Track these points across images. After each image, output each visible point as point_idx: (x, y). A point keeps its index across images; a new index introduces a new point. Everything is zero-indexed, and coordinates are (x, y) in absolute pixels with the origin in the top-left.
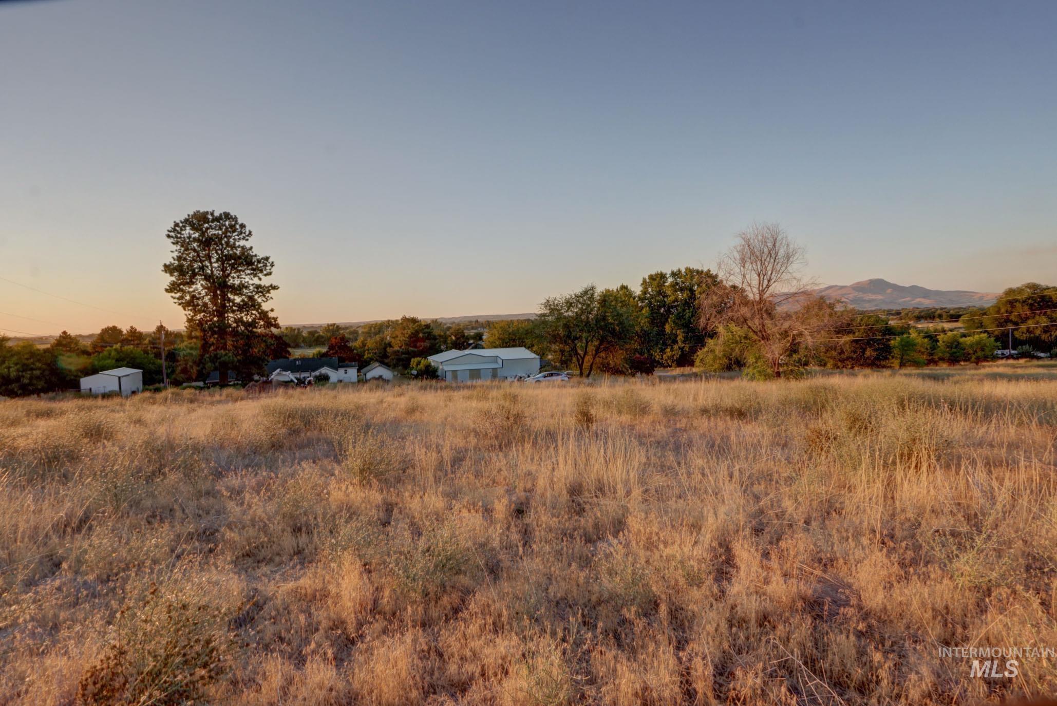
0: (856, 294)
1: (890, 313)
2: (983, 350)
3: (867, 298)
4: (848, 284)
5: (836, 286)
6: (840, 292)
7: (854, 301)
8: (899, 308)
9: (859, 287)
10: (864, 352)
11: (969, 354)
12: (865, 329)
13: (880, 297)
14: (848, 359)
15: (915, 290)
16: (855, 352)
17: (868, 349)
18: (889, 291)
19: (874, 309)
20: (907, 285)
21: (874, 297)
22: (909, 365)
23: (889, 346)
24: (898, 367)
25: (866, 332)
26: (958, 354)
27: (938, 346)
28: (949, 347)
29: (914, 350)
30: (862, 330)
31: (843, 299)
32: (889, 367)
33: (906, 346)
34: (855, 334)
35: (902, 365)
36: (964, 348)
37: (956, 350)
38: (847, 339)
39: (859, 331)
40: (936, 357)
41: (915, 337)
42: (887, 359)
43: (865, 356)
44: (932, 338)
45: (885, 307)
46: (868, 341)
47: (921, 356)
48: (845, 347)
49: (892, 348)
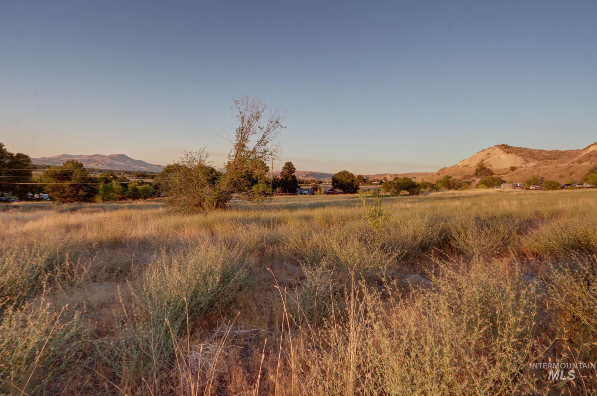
0: (111, 161)
1: (129, 173)
2: (147, 193)
3: (117, 164)
4: (107, 155)
5: (100, 155)
6: (102, 159)
7: (109, 165)
8: (131, 170)
9: (112, 157)
11: (141, 194)
13: (123, 164)
15: (140, 163)
16: (72, 192)
17: (81, 191)
18: (128, 161)
19: (119, 170)
20: (137, 159)
21: (120, 163)
22: (108, 200)
23: (95, 189)
24: (102, 202)
25: (80, 180)
26: (137, 194)
27: (128, 190)
28: (133, 191)
29: (113, 192)
30: (77, 179)
31: (103, 163)
32: (95, 202)
33: (107, 190)
34: (73, 181)
35: (104, 200)
36: (139, 192)
37: (136, 192)
38: (67, 184)
39: (75, 179)
40: (125, 196)
41: (115, 184)
42: (94, 197)
43: (79, 195)
44: (125, 186)
45: (126, 169)
46: (81, 186)
47: (116, 195)
48: (66, 189)
49: (98, 190)
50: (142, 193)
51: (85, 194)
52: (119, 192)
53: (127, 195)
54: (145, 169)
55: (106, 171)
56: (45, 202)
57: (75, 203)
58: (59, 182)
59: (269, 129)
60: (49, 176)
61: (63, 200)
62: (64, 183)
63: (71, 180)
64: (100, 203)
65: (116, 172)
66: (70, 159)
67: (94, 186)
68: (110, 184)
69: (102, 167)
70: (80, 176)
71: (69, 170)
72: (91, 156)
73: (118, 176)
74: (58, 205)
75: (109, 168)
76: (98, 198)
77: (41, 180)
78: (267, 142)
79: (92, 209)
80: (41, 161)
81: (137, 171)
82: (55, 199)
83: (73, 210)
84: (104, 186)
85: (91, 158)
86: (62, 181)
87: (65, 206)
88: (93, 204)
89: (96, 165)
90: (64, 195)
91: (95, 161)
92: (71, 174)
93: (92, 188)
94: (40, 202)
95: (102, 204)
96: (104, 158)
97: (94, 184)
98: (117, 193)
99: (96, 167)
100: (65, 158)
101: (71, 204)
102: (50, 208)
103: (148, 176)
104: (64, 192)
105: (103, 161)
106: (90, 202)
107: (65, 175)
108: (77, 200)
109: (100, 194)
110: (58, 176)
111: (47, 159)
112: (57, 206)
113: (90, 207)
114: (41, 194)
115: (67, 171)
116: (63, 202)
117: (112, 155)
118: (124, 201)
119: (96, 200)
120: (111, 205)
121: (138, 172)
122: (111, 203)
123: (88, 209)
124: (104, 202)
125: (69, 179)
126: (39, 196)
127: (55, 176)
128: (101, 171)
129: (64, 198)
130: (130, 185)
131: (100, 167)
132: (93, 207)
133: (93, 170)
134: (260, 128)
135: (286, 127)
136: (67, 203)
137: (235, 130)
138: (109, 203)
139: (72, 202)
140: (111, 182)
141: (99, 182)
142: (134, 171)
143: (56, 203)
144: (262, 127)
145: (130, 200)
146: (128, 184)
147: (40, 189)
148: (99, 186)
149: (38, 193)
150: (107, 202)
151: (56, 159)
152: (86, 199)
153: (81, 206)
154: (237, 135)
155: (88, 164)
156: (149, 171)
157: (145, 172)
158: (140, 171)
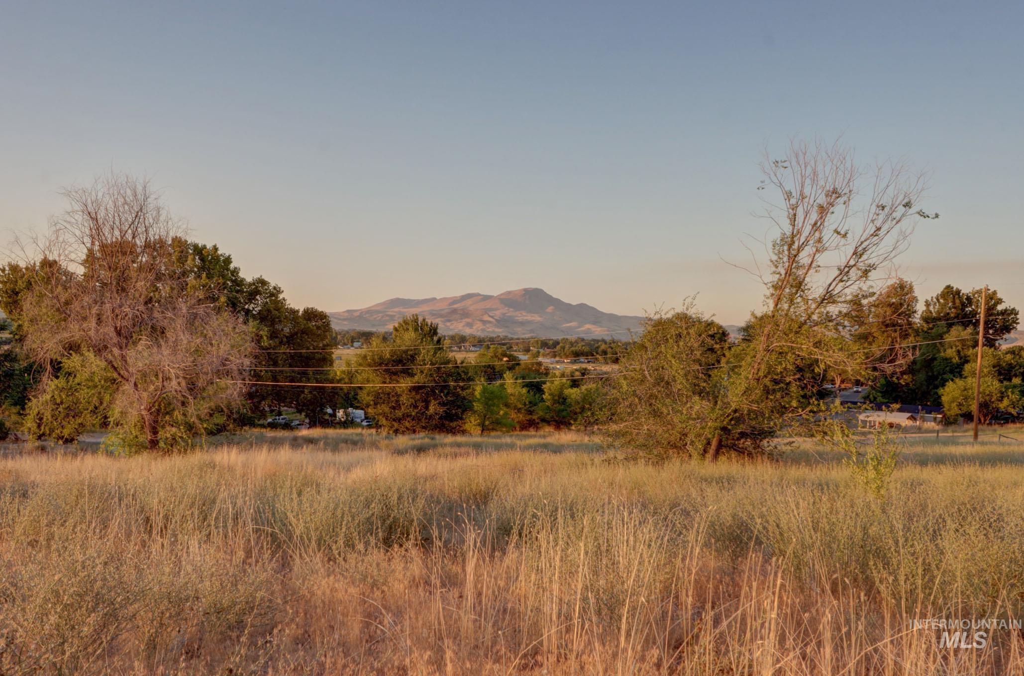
0: (505, 310)
1: (551, 346)
3: (520, 319)
4: (495, 293)
5: (478, 295)
6: (482, 305)
7: (501, 322)
8: (559, 337)
9: (509, 300)
10: (427, 408)
11: (576, 413)
12: (430, 370)
13: (537, 318)
14: (406, 416)
15: (584, 312)
16: (416, 407)
17: (433, 402)
18: (550, 309)
20: (574, 303)
21: (529, 317)
22: (493, 429)
23: (464, 398)
24: (480, 432)
25: (431, 375)
26: (564, 413)
27: (543, 400)
28: (555, 402)
29: (507, 405)
30: (425, 372)
31: (486, 318)
32: (464, 432)
33: (491, 399)
34: (416, 378)
35: (484, 429)
36: (570, 405)
37: (562, 407)
38: (404, 384)
39: (422, 372)
40: (535, 417)
41: (511, 384)
42: (461, 419)
43: (429, 413)
44: (536, 388)
45: (544, 336)
46: (433, 389)
47: (513, 415)
48: (401, 399)
49: (470, 402)
50: (578, 410)
51: (441, 410)
52: (520, 406)
53: (541, 413)
54: (597, 332)
55: (492, 340)
56: (359, 430)
57: (422, 434)
58: (388, 380)
59: (879, 229)
60: (369, 365)
61: (396, 425)
62: (398, 382)
63: (412, 375)
64: (476, 437)
65: (517, 344)
66: (410, 312)
67: (463, 389)
68: (498, 382)
69: (483, 330)
70: (432, 364)
71: (408, 350)
72: (455, 301)
73: (524, 358)
74: (386, 438)
75: (499, 332)
76: (471, 423)
77: (351, 376)
78: (872, 267)
79: (457, 450)
80: (345, 320)
81: (572, 337)
82: (380, 423)
83: (420, 450)
84: (484, 390)
85: (455, 306)
86: (394, 377)
87: (402, 440)
88: (459, 439)
89: (469, 325)
90: (399, 414)
91: (465, 314)
92: (412, 358)
93: (457, 396)
94: (350, 431)
95: (479, 439)
96: (487, 305)
97: (461, 384)
98: (515, 408)
99: (467, 331)
100: (396, 310)
101: (413, 436)
102: (374, 445)
103: (605, 353)
104: (397, 406)
105: (486, 311)
106: (453, 431)
107: (399, 361)
108: (424, 428)
109: (475, 412)
110: (386, 365)
111: (358, 314)
112: (386, 442)
113: (452, 445)
114: (350, 410)
115: (406, 352)
116: (396, 432)
117: (509, 293)
118: (532, 432)
119: (467, 426)
120: (498, 441)
121: (576, 342)
122: (499, 437)
123: (448, 450)
124: (485, 433)
125: (409, 374)
126: (347, 414)
127: (380, 364)
128: (479, 342)
129: (399, 420)
130: (548, 384)
131: (476, 330)
132: (459, 445)
133: (460, 340)
134: (838, 233)
135: (937, 216)
136: (403, 433)
137: (770, 246)
138: (494, 437)
139: (414, 432)
140: (501, 377)
141: (473, 380)
142: (565, 340)
143: (384, 432)
144: (843, 232)
145: (548, 429)
146: (545, 383)
147: (350, 400)
148: (474, 390)
149: (345, 408)
150: (493, 434)
151: (378, 312)
152: (443, 425)
153: (433, 442)
154: (775, 258)
155: (448, 324)
156: (608, 339)
157: (598, 341)
158: (583, 340)
